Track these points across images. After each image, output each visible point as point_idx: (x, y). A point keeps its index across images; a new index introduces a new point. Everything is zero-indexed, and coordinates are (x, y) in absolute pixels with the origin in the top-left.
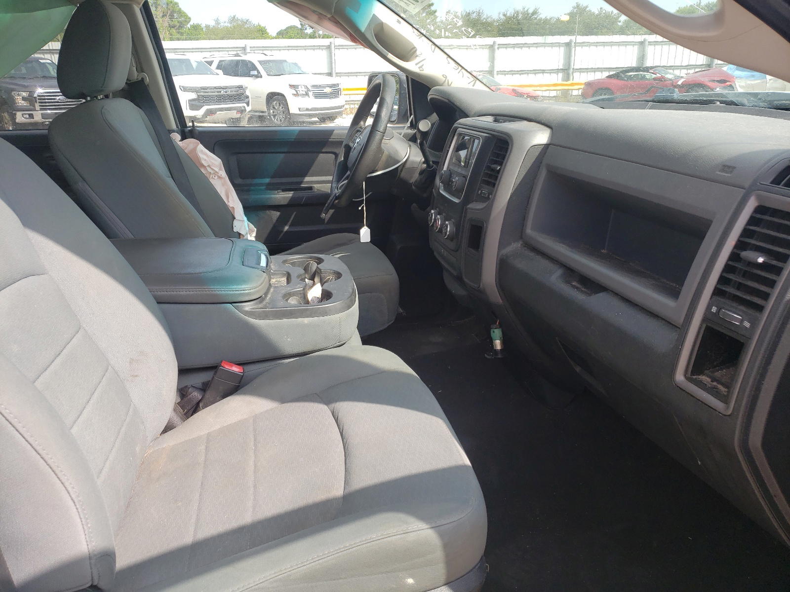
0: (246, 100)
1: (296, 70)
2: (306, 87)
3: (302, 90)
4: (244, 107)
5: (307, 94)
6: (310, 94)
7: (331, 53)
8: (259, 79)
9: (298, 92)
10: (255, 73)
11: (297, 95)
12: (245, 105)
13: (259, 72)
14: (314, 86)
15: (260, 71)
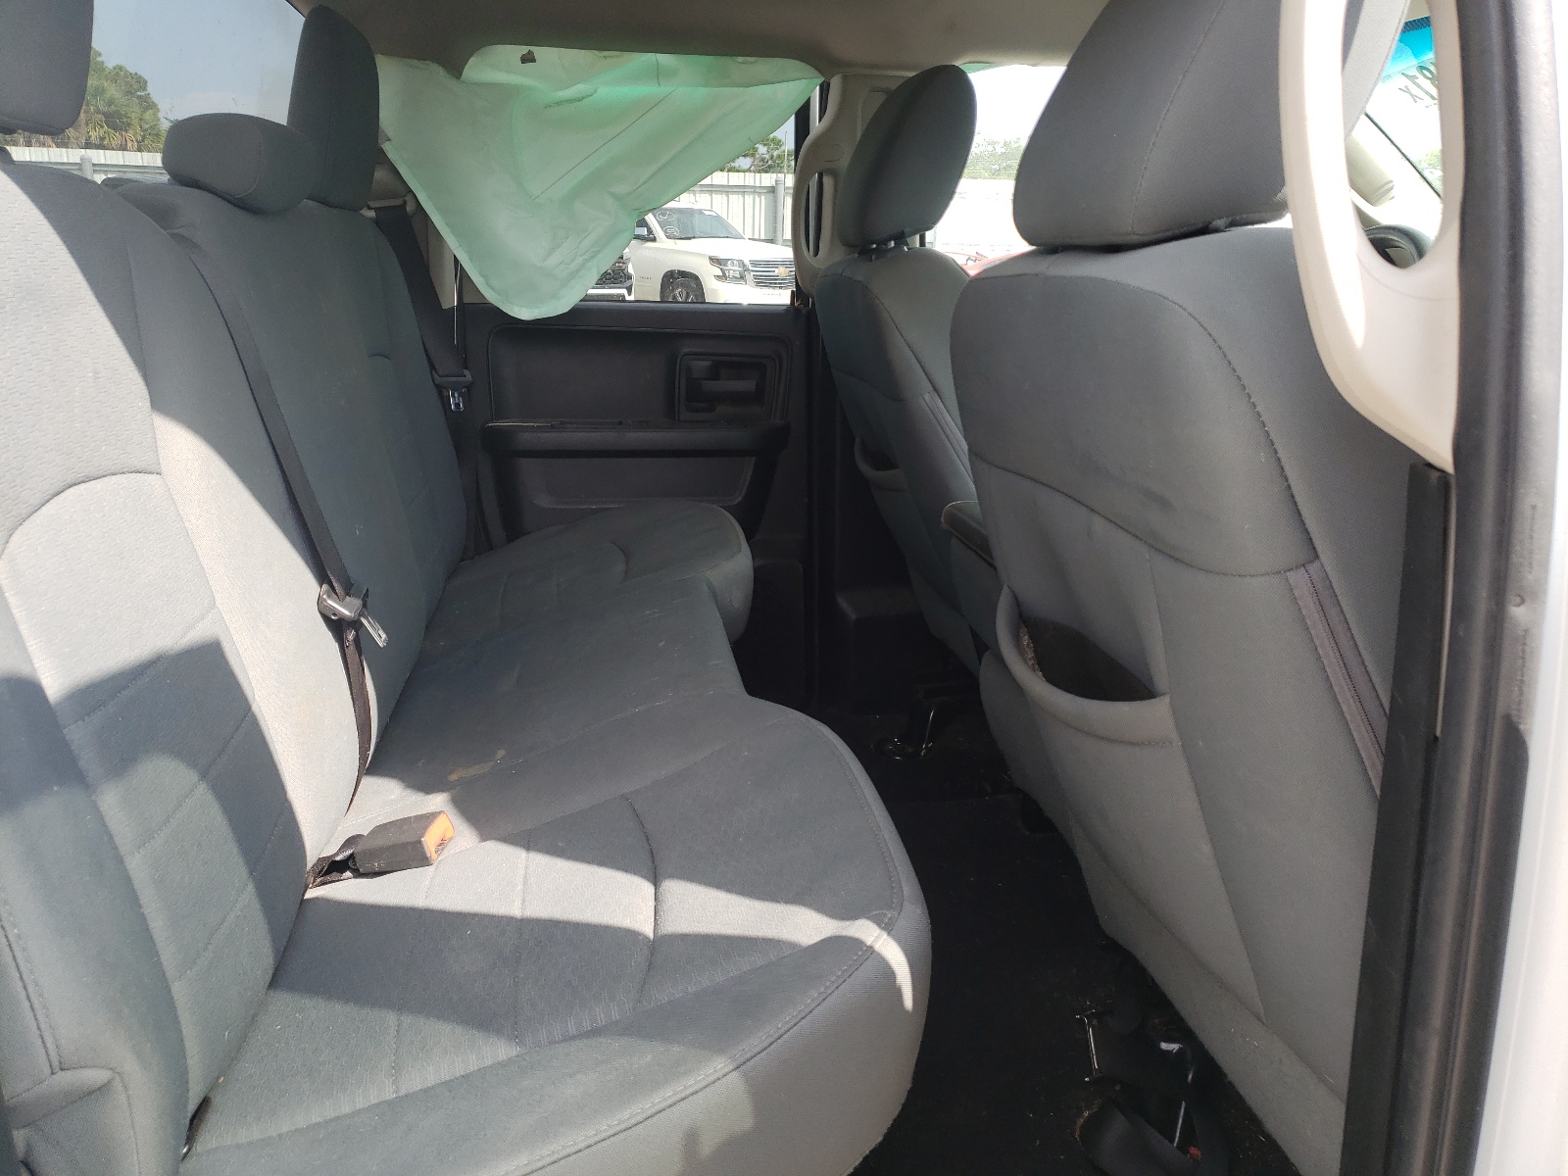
0: (628, 284)
1: (719, 229)
2: (742, 263)
3: (733, 270)
4: (624, 296)
5: (742, 277)
6: (750, 277)
7: (775, 201)
8: (650, 244)
9: (727, 272)
10: (644, 231)
11: (723, 277)
12: (624, 291)
13: (650, 231)
14: (755, 263)
15: (652, 227)
